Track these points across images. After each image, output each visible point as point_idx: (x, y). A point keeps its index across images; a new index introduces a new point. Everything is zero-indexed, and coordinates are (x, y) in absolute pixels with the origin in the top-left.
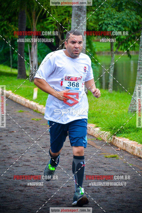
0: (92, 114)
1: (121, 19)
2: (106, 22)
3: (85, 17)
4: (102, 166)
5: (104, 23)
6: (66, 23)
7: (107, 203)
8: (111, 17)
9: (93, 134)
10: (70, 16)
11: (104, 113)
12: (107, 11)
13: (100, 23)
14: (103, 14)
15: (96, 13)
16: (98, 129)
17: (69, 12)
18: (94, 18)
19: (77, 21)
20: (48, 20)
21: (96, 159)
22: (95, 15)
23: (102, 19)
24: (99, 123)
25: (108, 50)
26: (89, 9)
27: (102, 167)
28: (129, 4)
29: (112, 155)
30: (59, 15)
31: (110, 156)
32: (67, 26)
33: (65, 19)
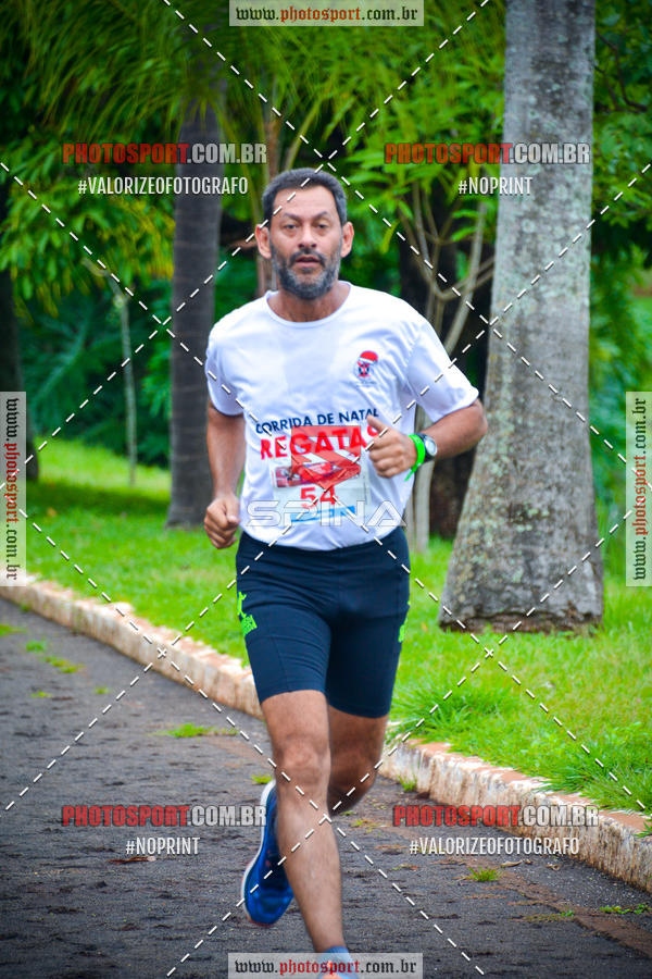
0: (627, 746)
10: (492, 141)
17: (486, 117)
18: (641, 158)
20: (357, 165)
26: (608, 100)
30: (422, 139)
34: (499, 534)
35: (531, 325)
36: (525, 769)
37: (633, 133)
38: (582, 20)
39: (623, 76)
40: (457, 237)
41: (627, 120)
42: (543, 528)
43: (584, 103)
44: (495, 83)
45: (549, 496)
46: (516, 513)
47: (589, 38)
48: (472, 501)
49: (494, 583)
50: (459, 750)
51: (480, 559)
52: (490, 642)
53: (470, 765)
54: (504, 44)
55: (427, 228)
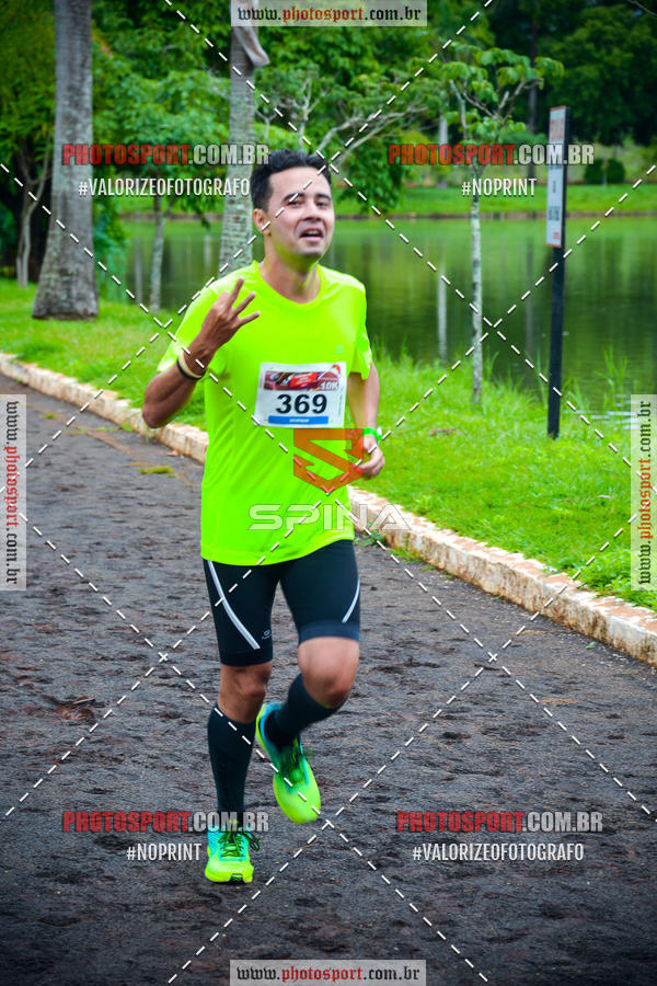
0: (108, 365)
1: (178, 131)
2: (141, 137)
3: (88, 124)
4: (133, 493)
5: (136, 139)
6: (42, 138)
7: (143, 581)
8: (154, 125)
9: (111, 417)
10: (51, 119)
11: (140, 364)
12: (143, 111)
13: (126, 141)
14: (133, 119)
15: (118, 114)
16: (123, 404)
17: (48, 110)
18: (111, 129)
19: (69, 132)
21: (117, 478)
22: (115, 120)
23: (131, 132)
24: (125, 390)
25: (148, 208)
26: (98, 105)
27: (132, 498)
28: (197, 96)
29: (159, 467)
30: (22, 117)
31: (152, 469)
32: (44, 146)
33: (40, 127)
34: (56, 281)
35: (68, 195)
36: (67, 374)
37: (108, 118)
38: (87, 71)
39: (104, 95)
40: (38, 158)
41: (106, 113)
42: (74, 278)
43: (88, 104)
44: (51, 96)
45: (77, 265)
46: (63, 272)
47: (89, 79)
48: (45, 267)
49: (54, 301)
50: (41, 367)
51: (49, 291)
52: (53, 325)
53: (46, 373)
54: (55, 80)
55: (25, 154)
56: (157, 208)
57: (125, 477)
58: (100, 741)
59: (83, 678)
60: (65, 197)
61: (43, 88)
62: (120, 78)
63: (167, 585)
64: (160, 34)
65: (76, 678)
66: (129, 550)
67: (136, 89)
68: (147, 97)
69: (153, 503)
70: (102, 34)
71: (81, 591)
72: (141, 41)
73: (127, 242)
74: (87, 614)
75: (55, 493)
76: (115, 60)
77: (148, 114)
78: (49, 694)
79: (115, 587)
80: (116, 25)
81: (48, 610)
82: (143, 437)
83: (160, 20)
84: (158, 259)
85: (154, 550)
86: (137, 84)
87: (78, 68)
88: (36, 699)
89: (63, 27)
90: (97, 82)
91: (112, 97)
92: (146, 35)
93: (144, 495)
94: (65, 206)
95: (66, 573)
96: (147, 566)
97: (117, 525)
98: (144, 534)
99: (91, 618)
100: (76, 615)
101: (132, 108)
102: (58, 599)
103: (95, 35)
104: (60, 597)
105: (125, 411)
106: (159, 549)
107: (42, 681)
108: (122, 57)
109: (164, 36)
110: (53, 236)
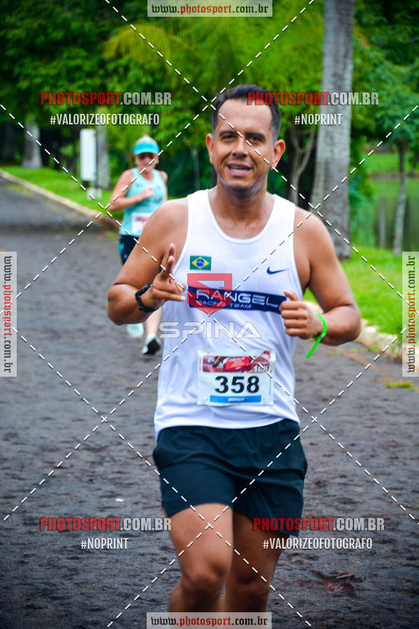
2: (391, 112)
4: (381, 404)
5: (386, 115)
7: (391, 477)
8: (402, 102)
9: (363, 341)
13: (378, 115)
16: (373, 329)
21: (367, 391)
24: (373, 318)
25: (393, 169)
27: (380, 407)
29: (402, 382)
31: (397, 384)
35: (330, 161)
38: (349, 61)
56: (401, 169)
57: (374, 390)
58: (359, 611)
59: (343, 557)
60: (327, 163)
61: (312, 74)
62: (375, 66)
63: (410, 481)
64: (409, 29)
65: (338, 557)
66: (379, 451)
67: (387, 73)
68: (397, 80)
69: (398, 412)
70: (361, 30)
71: (340, 484)
72: (393, 35)
73: (375, 197)
74: (345, 503)
75: (317, 403)
76: (371, 51)
77: (397, 94)
78: (316, 569)
79: (368, 482)
80: (372, 22)
81: (314, 499)
82: (388, 357)
83: (410, 17)
84: (401, 211)
85: (399, 451)
86: (390, 70)
87: (341, 59)
88: (305, 573)
89: (331, 26)
90: (357, 69)
91: (368, 81)
92: (398, 30)
93: (389, 405)
94: (327, 170)
95: (327, 468)
96: (393, 465)
97: (369, 429)
98: (390, 438)
99: (349, 507)
100: (336, 503)
101: (384, 89)
102: (321, 490)
103: (356, 31)
104: (322, 488)
105: (374, 335)
106: (403, 451)
107: (310, 558)
108: (377, 48)
109: (412, 30)
110: (317, 194)
